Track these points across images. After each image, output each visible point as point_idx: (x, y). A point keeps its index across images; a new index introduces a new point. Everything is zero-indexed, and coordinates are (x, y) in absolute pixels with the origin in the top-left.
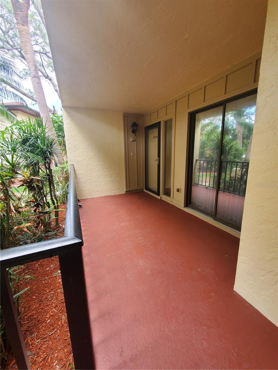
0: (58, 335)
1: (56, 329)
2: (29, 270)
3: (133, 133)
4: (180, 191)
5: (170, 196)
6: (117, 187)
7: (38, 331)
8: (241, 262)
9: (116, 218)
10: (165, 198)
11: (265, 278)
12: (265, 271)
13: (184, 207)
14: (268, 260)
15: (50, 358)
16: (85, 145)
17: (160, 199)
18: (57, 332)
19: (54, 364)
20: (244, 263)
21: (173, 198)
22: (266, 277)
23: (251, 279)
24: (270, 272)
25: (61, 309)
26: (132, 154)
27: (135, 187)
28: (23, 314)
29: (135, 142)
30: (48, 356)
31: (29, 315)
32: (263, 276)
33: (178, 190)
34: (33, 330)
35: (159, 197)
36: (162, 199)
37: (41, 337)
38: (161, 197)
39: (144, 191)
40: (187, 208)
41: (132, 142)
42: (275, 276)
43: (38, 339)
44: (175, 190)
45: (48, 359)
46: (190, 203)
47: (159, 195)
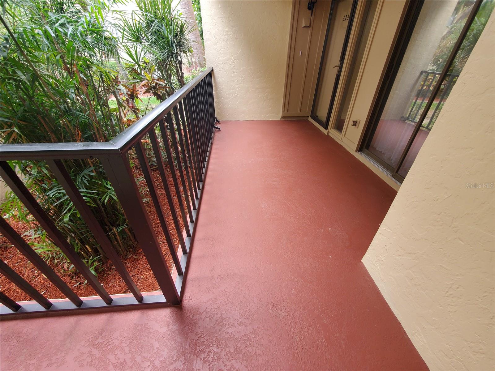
0: (177, 244)
1: (175, 239)
2: (161, 186)
3: (309, 10)
4: (357, 124)
5: (342, 132)
6: (270, 108)
7: (161, 236)
8: (381, 234)
9: (256, 150)
10: (333, 133)
11: (400, 259)
12: (405, 250)
13: (356, 151)
14: (414, 239)
15: (167, 256)
16: (229, 33)
17: (326, 134)
18: (176, 241)
19: (170, 262)
20: (383, 235)
21: (345, 136)
22: (403, 257)
23: (385, 255)
24: (410, 253)
25: (183, 226)
26: (300, 52)
27: (295, 112)
28: (152, 220)
29: (310, 30)
30: (166, 255)
31: (156, 222)
32: (400, 255)
33: (355, 123)
34: (158, 234)
35: (325, 132)
36: (330, 135)
37: (163, 240)
38: (329, 132)
39: (308, 120)
40: (359, 153)
41: (305, 29)
42: (414, 259)
43: (161, 242)
44: (351, 123)
45: (166, 256)
46: (368, 147)
47: (326, 128)
